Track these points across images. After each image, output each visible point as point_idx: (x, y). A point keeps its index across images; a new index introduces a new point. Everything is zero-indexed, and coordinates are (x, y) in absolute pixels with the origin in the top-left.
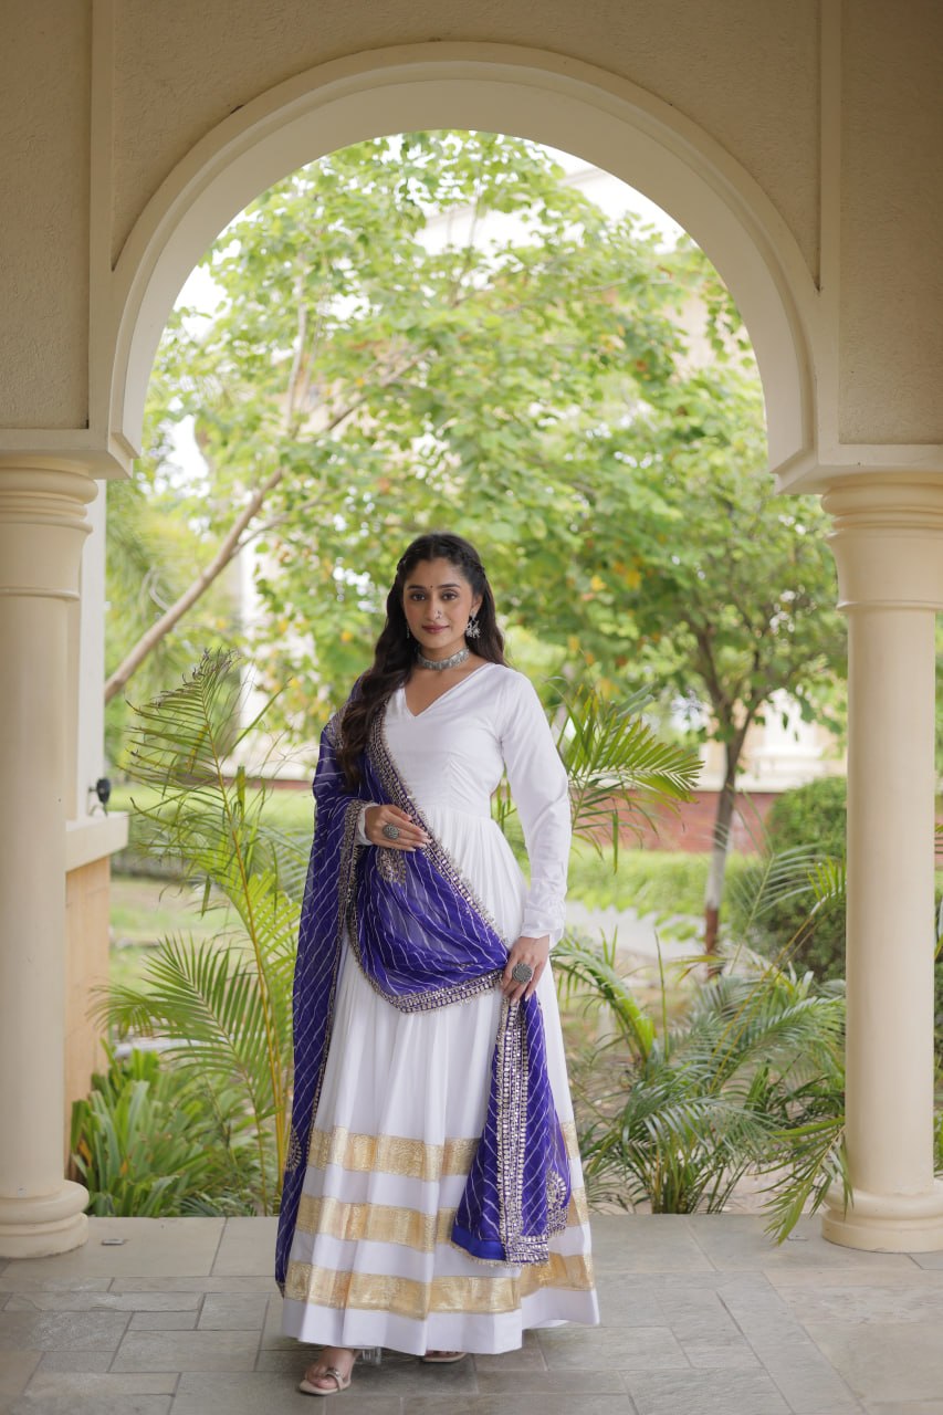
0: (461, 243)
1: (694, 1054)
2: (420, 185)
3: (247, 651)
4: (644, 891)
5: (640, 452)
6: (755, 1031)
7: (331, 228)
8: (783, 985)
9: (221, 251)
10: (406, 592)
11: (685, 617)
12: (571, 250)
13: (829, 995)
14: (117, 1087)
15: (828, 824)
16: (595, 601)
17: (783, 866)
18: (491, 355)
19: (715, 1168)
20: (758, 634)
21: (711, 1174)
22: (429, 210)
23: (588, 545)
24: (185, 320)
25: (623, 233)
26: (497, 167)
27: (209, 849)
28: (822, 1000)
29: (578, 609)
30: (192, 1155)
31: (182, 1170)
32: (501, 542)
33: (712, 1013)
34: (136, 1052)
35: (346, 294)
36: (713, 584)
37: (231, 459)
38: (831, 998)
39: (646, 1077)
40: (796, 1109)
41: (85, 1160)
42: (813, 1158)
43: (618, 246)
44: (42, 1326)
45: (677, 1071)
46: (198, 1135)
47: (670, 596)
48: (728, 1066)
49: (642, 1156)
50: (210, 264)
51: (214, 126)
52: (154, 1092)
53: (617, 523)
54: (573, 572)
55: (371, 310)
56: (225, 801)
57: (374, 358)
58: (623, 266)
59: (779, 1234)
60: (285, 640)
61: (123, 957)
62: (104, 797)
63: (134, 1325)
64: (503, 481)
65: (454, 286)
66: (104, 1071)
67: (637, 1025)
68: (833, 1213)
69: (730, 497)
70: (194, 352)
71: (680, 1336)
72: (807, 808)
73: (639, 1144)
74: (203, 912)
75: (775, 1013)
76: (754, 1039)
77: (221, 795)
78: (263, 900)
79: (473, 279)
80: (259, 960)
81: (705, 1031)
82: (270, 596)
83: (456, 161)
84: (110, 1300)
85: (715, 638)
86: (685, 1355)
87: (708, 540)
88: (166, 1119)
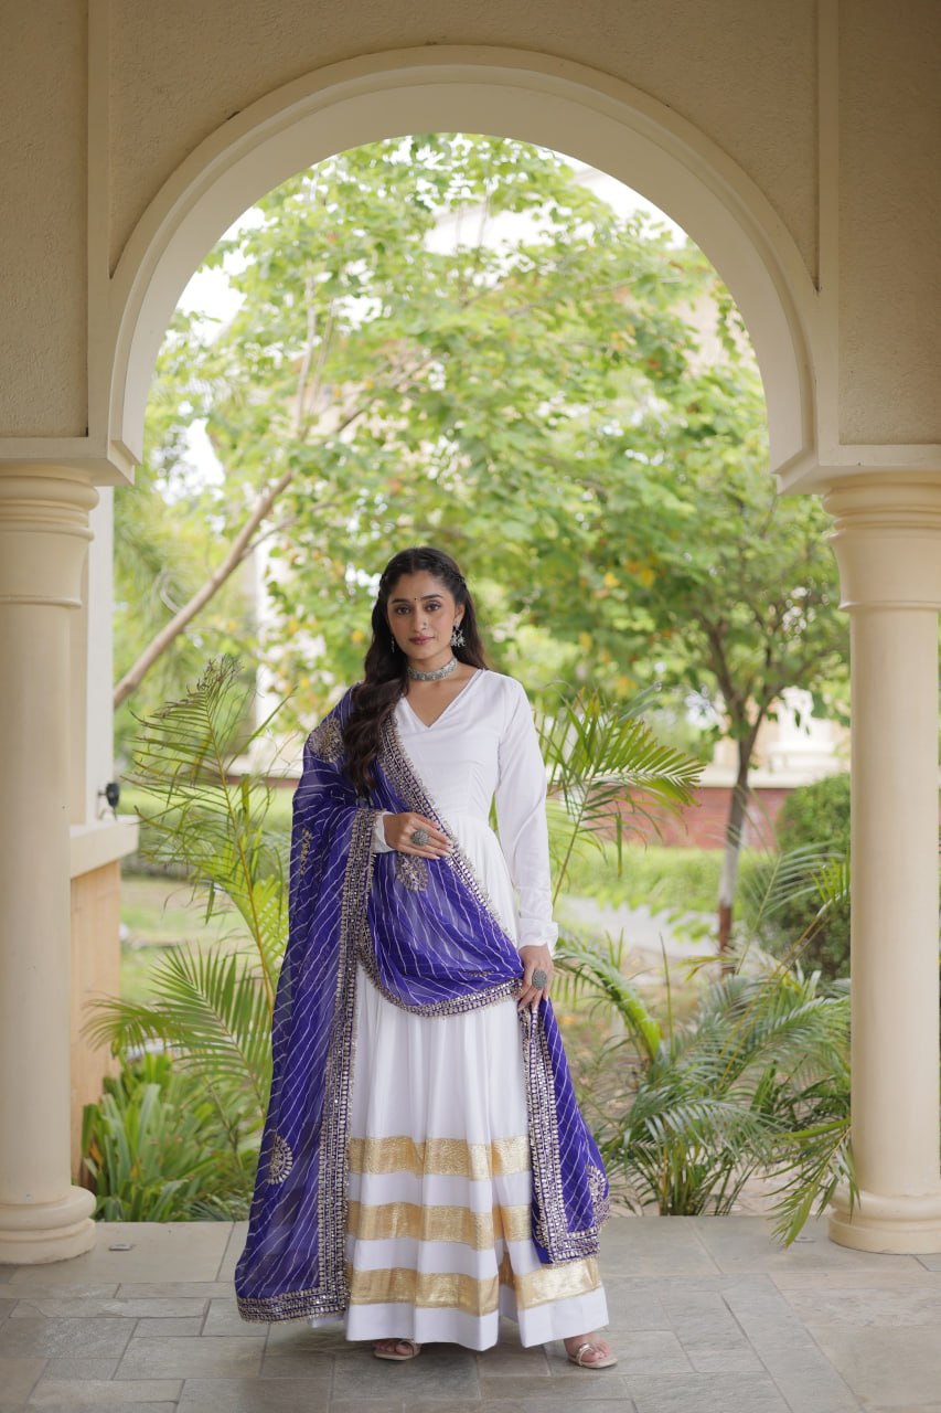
0: (472, 243)
1: (701, 1056)
2: (429, 185)
3: (260, 654)
4: (658, 888)
5: (651, 449)
6: (761, 1033)
8: (790, 985)
9: (231, 253)
10: (390, 607)
11: (695, 614)
12: (581, 248)
13: (836, 994)
14: (129, 1089)
15: (840, 820)
16: (609, 597)
17: (795, 864)
18: (501, 357)
19: (723, 1169)
20: (769, 630)
21: (718, 1176)
22: (437, 210)
23: (601, 543)
24: (195, 324)
25: (633, 232)
26: (505, 168)
27: (214, 856)
28: (830, 1001)
29: (591, 606)
30: (202, 1158)
31: (191, 1174)
32: (513, 541)
33: (718, 1015)
34: (148, 1054)
35: (358, 297)
36: (726, 581)
37: (241, 461)
38: (838, 998)
39: (653, 1080)
40: (803, 1110)
41: (97, 1164)
42: (822, 1158)
43: (628, 245)
44: (48, 1332)
45: (683, 1072)
46: (208, 1138)
47: (683, 595)
48: (733, 1069)
49: (650, 1157)
50: (221, 267)
51: (211, 132)
52: (165, 1095)
53: (630, 521)
54: (586, 571)
55: (383, 312)
56: (229, 808)
57: (386, 360)
58: (632, 266)
59: (786, 1237)
60: (297, 642)
61: (140, 958)
62: (113, 801)
63: (139, 1332)
64: (513, 481)
65: (463, 284)
66: (116, 1074)
67: (643, 1027)
68: (839, 1215)
69: (743, 496)
70: (203, 356)
71: (684, 1340)
72: (819, 805)
73: (647, 1145)
74: (207, 917)
75: (782, 1014)
76: (760, 1041)
77: (225, 803)
78: (269, 905)
79: (484, 278)
80: (265, 965)
81: (712, 1033)
82: (281, 598)
83: (465, 162)
84: (116, 1307)
85: (726, 636)
86: (689, 1359)
87: (720, 539)
88: (178, 1122)
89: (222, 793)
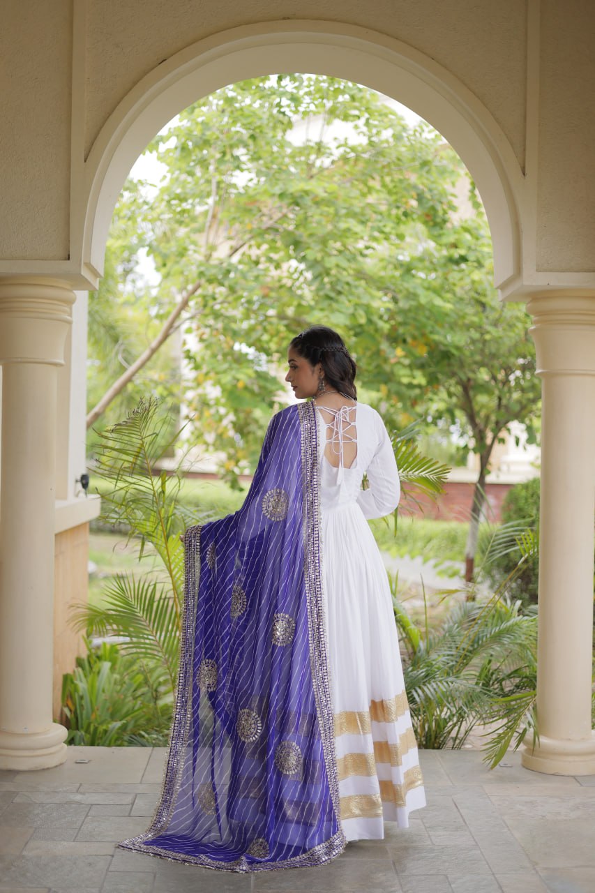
0: (315, 139)
1: (445, 650)
2: (289, 102)
3: (180, 395)
4: (429, 546)
5: (428, 270)
6: (483, 636)
7: (233, 129)
8: (501, 608)
9: (164, 143)
11: (453, 374)
12: (386, 145)
13: (530, 614)
14: (92, 665)
16: (399, 363)
18: (331, 210)
19: (458, 721)
20: (500, 385)
21: (455, 725)
22: (294, 118)
23: (394, 329)
24: (140, 187)
25: (418, 134)
26: (337, 92)
27: (144, 520)
28: (526, 618)
29: (387, 368)
30: (136, 708)
31: (129, 718)
33: (456, 625)
34: (104, 644)
35: (242, 170)
36: (473, 354)
37: (169, 274)
38: (531, 616)
39: (414, 664)
40: (508, 686)
41: (71, 711)
42: (517, 715)
43: (413, 142)
44: (36, 812)
45: (434, 660)
46: (140, 696)
47: (445, 362)
48: (466, 658)
50: (157, 151)
51: (148, 73)
52: (115, 669)
53: (411, 315)
54: (384, 346)
55: (259, 181)
56: (153, 490)
57: (260, 211)
58: (416, 155)
59: (492, 763)
60: (204, 388)
61: (101, 583)
62: (85, 486)
63: (92, 813)
64: (339, 288)
65: (310, 166)
66: (84, 655)
67: (409, 631)
68: (527, 751)
69: (483, 300)
70: (146, 207)
71: (427, 825)
72: (529, 495)
74: (140, 558)
75: (497, 625)
76: (482, 642)
77: (151, 487)
78: (178, 551)
79: (322, 162)
80: (175, 589)
81: (452, 636)
82: (192, 360)
83: (312, 88)
84: (78, 797)
85: (473, 388)
86: (429, 836)
87: (468, 327)
88: (122, 685)
89: (149, 481)
